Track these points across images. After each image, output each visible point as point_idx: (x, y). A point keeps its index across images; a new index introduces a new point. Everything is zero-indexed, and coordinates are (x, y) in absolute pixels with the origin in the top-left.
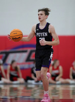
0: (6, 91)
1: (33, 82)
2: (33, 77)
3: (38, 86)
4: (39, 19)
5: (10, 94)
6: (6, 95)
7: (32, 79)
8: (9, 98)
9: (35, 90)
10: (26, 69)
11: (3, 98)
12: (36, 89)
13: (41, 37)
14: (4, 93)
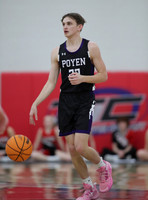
0: (65, 174)
1: (115, 158)
2: (115, 148)
3: (124, 166)
4: (66, 32)
5: (73, 180)
6: (64, 183)
7: (113, 153)
8: (71, 188)
9: (119, 175)
10: (103, 135)
11: (59, 189)
12: (121, 171)
13: (71, 68)
14: (61, 179)
